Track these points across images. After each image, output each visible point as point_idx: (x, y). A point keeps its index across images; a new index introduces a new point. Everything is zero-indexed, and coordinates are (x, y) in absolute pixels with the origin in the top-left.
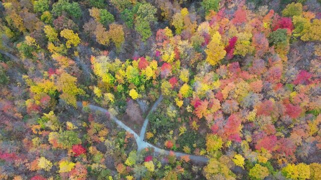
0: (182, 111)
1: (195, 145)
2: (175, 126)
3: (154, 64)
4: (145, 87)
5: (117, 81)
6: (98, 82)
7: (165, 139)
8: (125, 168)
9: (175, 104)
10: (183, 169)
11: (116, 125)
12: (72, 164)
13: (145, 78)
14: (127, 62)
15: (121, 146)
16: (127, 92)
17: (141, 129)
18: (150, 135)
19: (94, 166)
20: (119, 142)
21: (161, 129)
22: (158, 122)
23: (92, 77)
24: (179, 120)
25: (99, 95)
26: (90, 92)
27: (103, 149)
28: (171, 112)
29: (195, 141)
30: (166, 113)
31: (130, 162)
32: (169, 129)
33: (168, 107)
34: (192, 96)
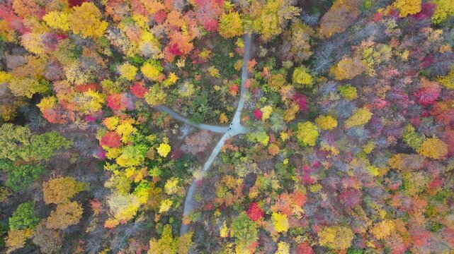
0: (186, 74)
1: (231, 55)
2: (207, 84)
3: (111, 122)
4: (148, 134)
5: (145, 178)
6: (147, 208)
7: (228, 96)
8: (272, 145)
9: (173, 86)
10: (266, 69)
11: (212, 168)
12: (275, 215)
13: (136, 136)
14: (108, 167)
15: (244, 155)
16: (160, 160)
17: (215, 133)
18: (223, 118)
19: (276, 186)
20: (238, 158)
21: (214, 102)
22: (204, 108)
23: (141, 219)
24: (198, 78)
25: (170, 203)
26: (165, 218)
27: (251, 180)
28: (187, 90)
29: (226, 55)
30: (190, 98)
31: (264, 138)
32: (212, 92)
33: (179, 97)
34: (159, 60)
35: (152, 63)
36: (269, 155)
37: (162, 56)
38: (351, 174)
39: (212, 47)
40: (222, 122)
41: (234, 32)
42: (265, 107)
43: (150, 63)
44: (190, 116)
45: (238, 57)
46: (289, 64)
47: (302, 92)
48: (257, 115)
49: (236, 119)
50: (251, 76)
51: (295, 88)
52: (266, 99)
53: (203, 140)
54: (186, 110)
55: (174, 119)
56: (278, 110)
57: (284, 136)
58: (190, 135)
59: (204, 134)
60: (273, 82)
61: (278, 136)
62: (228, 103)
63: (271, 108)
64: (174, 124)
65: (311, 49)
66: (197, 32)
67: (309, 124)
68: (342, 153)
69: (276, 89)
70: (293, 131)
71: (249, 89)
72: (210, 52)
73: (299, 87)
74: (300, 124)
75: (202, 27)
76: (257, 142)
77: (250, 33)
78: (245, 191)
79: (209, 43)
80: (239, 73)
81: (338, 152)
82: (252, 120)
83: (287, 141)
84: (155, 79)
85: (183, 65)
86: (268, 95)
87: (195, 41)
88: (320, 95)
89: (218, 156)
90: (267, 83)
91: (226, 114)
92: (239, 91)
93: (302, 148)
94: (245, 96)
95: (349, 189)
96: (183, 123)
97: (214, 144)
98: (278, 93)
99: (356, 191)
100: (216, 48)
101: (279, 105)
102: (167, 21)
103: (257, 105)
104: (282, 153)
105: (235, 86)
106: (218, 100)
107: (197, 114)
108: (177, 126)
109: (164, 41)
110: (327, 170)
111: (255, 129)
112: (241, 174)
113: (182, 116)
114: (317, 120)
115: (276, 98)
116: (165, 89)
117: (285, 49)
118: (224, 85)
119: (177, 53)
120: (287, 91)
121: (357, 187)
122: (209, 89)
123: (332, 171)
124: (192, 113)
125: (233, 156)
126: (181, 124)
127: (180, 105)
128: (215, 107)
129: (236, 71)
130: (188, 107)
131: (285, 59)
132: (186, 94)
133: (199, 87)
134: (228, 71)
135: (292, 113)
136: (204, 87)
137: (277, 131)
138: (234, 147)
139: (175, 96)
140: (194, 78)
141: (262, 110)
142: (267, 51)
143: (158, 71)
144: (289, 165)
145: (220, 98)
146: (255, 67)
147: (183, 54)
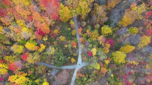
0: (49, 43)
1: (69, 29)
2: (61, 45)
3: (12, 78)
4: (36, 79)
7: (72, 49)
8: (102, 68)
9: (44, 51)
10: (87, 31)
13: (28, 82)
15: (89, 78)
17: (70, 69)
18: (73, 60)
21: (66, 53)
22: (62, 58)
24: (55, 43)
28: (52, 50)
29: (67, 30)
30: (54, 55)
31: (97, 66)
32: (64, 49)
33: (48, 55)
34: (34, 39)
35: (30, 41)
36: (103, 74)
37: (35, 38)
38: (148, 73)
39: (59, 28)
40: (73, 62)
41: (68, 16)
42: (93, 49)
43: (29, 42)
44: (55, 63)
45: (72, 29)
46: (98, 26)
47: (108, 37)
48: (90, 54)
50: (81, 36)
51: (105, 36)
52: (91, 45)
53: (64, 76)
54: (53, 61)
55: (47, 68)
56: (100, 48)
57: (107, 62)
58: (57, 75)
59: (64, 72)
60: (93, 36)
61: (104, 63)
62: (73, 52)
63: (96, 49)
64: (48, 70)
65: (107, 16)
66: (50, 22)
67: (118, 52)
68: (140, 64)
69: (95, 39)
70: (111, 58)
71: (82, 42)
72: (59, 30)
73: (106, 36)
74: (113, 53)
75: (52, 20)
76: (94, 69)
77: (76, 16)
79: (57, 27)
80: (75, 36)
81: (138, 63)
82: (88, 58)
83: (109, 64)
84: (33, 49)
85: (47, 39)
86: (92, 43)
87: (50, 27)
88: (118, 36)
89: (75, 82)
90: (90, 37)
91: (74, 58)
92: (77, 45)
93: (118, 66)
94: (81, 46)
96: (53, 68)
97: (72, 76)
98: (97, 41)
100: (61, 28)
101: (99, 46)
102: (33, 20)
104: (109, 71)
105: (75, 43)
106: (68, 52)
107: (59, 61)
108: (49, 71)
109: (35, 29)
110: (135, 74)
111: (91, 62)
113: (52, 65)
114: (121, 49)
115: (96, 43)
116: (40, 54)
117: (94, 18)
118: (69, 44)
119: (42, 34)
120: (101, 38)
123: (138, 75)
124: (56, 62)
125: (83, 80)
126: (51, 69)
127: (49, 59)
128: (67, 56)
129: (73, 36)
130: (54, 59)
131: (96, 24)
132: (51, 53)
133: (57, 48)
134: (70, 37)
135: (107, 49)
136: (60, 47)
137: (102, 60)
138: (82, 74)
139: (46, 55)
140: (54, 44)
141: (91, 51)
142: (86, 23)
143: (34, 45)
144: (114, 77)
145: (69, 51)
146: (82, 31)
147: (45, 33)
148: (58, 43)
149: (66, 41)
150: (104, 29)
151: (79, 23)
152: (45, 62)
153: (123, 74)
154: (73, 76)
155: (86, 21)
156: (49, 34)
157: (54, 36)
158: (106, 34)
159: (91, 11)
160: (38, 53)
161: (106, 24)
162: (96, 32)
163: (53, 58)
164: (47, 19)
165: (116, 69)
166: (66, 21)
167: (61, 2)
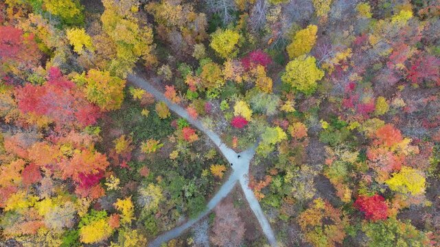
0: (130, 185)
1: (145, 112)
2: (161, 163)
7: (193, 148)
8: (291, 129)
9: (137, 211)
10: (188, 80)
11: (276, 227)
12: (393, 183)
15: (283, 174)
17: (230, 194)
18: (217, 170)
19: (352, 157)
20: (283, 183)
21: (190, 169)
22: (190, 188)
24: (143, 171)
27: (325, 186)
28: (152, 195)
29: (141, 119)
30: (165, 199)
31: (276, 134)
32: (176, 164)
33: (155, 211)
34: (89, 209)
35: (85, 220)
36: (302, 140)
37: (87, 204)
38: (387, 51)
39: (122, 131)
40: (221, 175)
41: (116, 88)
42: (236, 108)
43: (85, 225)
44: (187, 214)
45: (151, 107)
46: (199, 49)
47: (243, 54)
48: (239, 124)
49: (229, 155)
50: (185, 105)
51: (234, 59)
52: (224, 102)
53: (229, 220)
54: (177, 214)
55: (178, 239)
56: (248, 94)
57: (289, 107)
58: (212, 233)
59: (221, 212)
60: (210, 79)
61: (284, 115)
62: (202, 153)
63: (242, 102)
64: (185, 242)
65: (198, 9)
66: (87, 136)
67: (292, 65)
68: (354, 47)
69: (220, 82)
71: (200, 115)
72: (123, 136)
73: (235, 54)
74: (283, 78)
75: (87, 128)
76: (276, 146)
77: (130, 70)
78: (334, 202)
79: (114, 132)
80: (174, 116)
81: (349, 50)
82: (242, 134)
83: (297, 107)
84: (110, 231)
85: (118, 181)
86: (222, 96)
87: (98, 147)
88: (262, 33)
89: (263, 209)
90: (206, 89)
91: (215, 164)
92: (194, 129)
93: (316, 94)
94: (206, 125)
95: (407, 64)
96: (191, 228)
97: (245, 204)
98: (228, 82)
99: (416, 56)
100: (125, 126)
101: (244, 89)
102: (44, 168)
103: (226, 117)
104: (309, 122)
105: (185, 131)
106: (191, 163)
107: (191, 202)
108: (190, 241)
109: (69, 186)
110: (363, 79)
111: (257, 138)
112: (309, 196)
113: (182, 224)
114: (291, 53)
115: (232, 88)
116: (133, 225)
117: (175, 38)
118: (176, 143)
119: (94, 180)
120: (231, 69)
121: (410, 52)
122: (170, 166)
123: (370, 75)
124: (186, 209)
125: (276, 190)
126: (189, 234)
127: (166, 217)
128: (197, 173)
129: (168, 119)
130: (175, 208)
131: (191, 49)
132: (157, 200)
133: (159, 178)
134: (163, 129)
135: (264, 79)
136: (163, 172)
137: (276, 112)
138: (264, 180)
139: (150, 216)
140: (144, 177)
141: (236, 114)
142: (167, 66)
143: (103, 221)
144: (331, 123)
145: (189, 159)
146: (177, 92)
147: (102, 172)
148: (150, 166)
149: (162, 145)
150: (218, 44)
151: (155, 80)
152: (161, 233)
153: (341, 101)
154: (248, 203)
155: (163, 61)
156: (112, 165)
157: (126, 159)
158: (233, 51)
159: (154, 30)
160: (127, 228)
161: (211, 29)
162: (207, 65)
163: (170, 207)
164: (74, 137)
165: (319, 102)
166: (121, 102)
167: (69, 72)
